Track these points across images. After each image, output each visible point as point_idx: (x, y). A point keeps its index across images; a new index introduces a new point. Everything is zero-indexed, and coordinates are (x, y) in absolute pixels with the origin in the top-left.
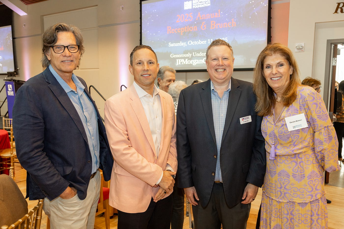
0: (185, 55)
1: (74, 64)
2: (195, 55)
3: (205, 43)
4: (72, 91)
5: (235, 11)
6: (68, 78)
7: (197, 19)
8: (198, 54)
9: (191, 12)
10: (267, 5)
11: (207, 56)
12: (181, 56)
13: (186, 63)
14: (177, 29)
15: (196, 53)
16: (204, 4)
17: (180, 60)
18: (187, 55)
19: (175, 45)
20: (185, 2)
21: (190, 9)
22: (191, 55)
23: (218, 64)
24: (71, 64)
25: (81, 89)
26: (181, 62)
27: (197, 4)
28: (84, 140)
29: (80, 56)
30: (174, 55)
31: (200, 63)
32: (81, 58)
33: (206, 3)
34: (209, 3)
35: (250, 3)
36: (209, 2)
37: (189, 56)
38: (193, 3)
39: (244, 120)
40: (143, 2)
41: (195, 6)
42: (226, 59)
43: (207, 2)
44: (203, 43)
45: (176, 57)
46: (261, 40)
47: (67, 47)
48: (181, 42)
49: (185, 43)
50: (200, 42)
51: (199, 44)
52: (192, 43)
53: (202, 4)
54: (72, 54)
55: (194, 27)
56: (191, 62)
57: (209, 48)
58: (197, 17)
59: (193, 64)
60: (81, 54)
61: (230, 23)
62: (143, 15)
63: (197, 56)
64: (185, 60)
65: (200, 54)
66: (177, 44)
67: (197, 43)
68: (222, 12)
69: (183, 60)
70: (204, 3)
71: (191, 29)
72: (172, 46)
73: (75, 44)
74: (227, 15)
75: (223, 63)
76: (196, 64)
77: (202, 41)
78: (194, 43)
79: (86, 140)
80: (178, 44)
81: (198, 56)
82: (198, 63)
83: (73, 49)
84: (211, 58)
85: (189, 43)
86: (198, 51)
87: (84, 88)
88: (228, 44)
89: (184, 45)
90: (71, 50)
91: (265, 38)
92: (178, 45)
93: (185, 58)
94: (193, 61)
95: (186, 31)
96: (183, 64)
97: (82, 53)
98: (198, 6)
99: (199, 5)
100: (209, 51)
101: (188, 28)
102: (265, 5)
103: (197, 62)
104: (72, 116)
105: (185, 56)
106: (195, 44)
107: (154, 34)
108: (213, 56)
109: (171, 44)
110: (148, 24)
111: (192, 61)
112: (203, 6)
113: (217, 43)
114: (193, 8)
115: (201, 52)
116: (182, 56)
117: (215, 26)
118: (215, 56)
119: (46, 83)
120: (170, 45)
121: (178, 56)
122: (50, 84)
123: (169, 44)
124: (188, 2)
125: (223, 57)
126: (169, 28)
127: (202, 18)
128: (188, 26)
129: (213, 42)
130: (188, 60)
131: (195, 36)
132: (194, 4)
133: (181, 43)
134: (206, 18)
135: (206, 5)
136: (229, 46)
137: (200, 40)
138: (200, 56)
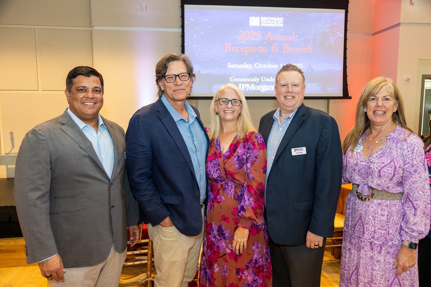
0: (250, 79)
1: (186, 92)
2: (263, 79)
3: (277, 67)
4: (182, 119)
5: (312, 37)
6: (181, 107)
7: (266, 39)
8: (268, 79)
9: (259, 31)
10: (343, 35)
11: (277, 82)
12: (245, 80)
13: (251, 89)
14: (240, 48)
15: (265, 78)
16: (276, 24)
17: (243, 85)
18: (254, 79)
19: (236, 66)
20: (250, 17)
21: (257, 26)
22: (258, 80)
23: (287, 91)
24: (182, 92)
25: (193, 117)
26: (245, 87)
27: (266, 22)
28: (191, 170)
29: (191, 83)
30: (235, 79)
31: (270, 89)
32: (193, 85)
33: (278, 22)
34: (282, 24)
35: (326, 31)
36: (281, 22)
37: (256, 81)
38: (261, 20)
39: (297, 152)
40: (186, 6)
41: (264, 24)
42: (296, 85)
43: (280, 22)
44: (274, 67)
45: (239, 81)
46: (337, 69)
47: (178, 75)
48: (245, 63)
49: (251, 65)
50: (270, 65)
51: (269, 68)
52: (260, 66)
53: (273, 24)
54: (183, 83)
55: (262, 47)
56: (258, 88)
57: (279, 73)
58: (267, 37)
59: (262, 91)
60: (193, 82)
61: (306, 48)
62: (186, 23)
63: (266, 81)
64: (250, 86)
65: (270, 79)
66: (239, 65)
67: (267, 66)
68: (296, 36)
69: (248, 85)
70: (276, 22)
71: (259, 49)
72: (232, 67)
73: (186, 72)
74: (302, 39)
75: (293, 90)
76: (265, 91)
77: (273, 65)
78: (262, 66)
79: (192, 170)
80: (241, 65)
81: (268, 81)
82: (268, 89)
83: (184, 77)
84: (280, 84)
85: (256, 66)
86: (268, 76)
87: (196, 116)
88: (300, 70)
89: (249, 68)
90: (182, 78)
91: (341, 68)
92: (241, 67)
93: (250, 83)
94: (262, 87)
95: (252, 51)
96: (247, 89)
97: (194, 80)
98: (268, 25)
99: (269, 23)
100: (279, 76)
101: (255, 48)
102: (341, 36)
103: (266, 88)
104: (178, 145)
105: (251, 81)
106: (264, 67)
107: (205, 50)
108: (283, 82)
109: (231, 65)
110: (195, 35)
111: (260, 87)
112: (274, 25)
113: (287, 68)
114: (262, 26)
115: (271, 77)
116: (247, 80)
117: (289, 49)
118: (285, 82)
119: (157, 111)
120: (229, 66)
121: (242, 80)
122: (160, 112)
123: (228, 64)
124: (255, 17)
125: (293, 83)
126: (228, 45)
127: (272, 38)
128: (255, 46)
129: (284, 67)
130: (254, 86)
131: (264, 59)
132: (263, 22)
133: (245, 65)
134: (278, 39)
135: (278, 25)
136: (300, 71)
137: (270, 64)
138: (270, 81)
